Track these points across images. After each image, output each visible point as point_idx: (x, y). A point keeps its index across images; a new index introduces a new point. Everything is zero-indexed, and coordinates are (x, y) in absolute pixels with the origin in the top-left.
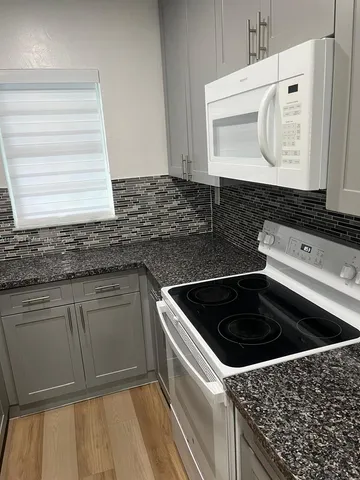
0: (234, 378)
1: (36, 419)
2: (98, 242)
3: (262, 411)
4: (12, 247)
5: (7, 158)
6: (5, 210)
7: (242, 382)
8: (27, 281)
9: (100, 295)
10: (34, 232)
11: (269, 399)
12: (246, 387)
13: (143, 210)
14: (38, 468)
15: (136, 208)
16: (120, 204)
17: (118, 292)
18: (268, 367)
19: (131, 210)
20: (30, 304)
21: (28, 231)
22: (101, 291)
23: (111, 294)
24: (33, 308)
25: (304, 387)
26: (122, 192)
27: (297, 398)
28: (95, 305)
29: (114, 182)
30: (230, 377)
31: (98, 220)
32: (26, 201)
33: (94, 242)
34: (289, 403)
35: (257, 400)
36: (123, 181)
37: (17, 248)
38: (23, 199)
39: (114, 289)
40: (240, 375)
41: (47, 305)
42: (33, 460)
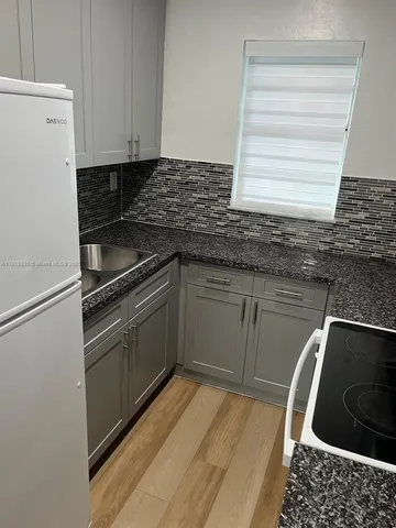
0: (308, 449)
1: (192, 386)
2: (306, 242)
3: (302, 501)
4: (222, 224)
5: (243, 135)
6: (226, 186)
7: (313, 459)
8: (214, 260)
9: (278, 299)
10: (246, 214)
11: (324, 497)
12: (311, 468)
13: (371, 220)
14: (171, 427)
15: (362, 215)
16: (344, 206)
17: (299, 303)
18: (361, 465)
19: (356, 216)
20: (213, 281)
21: (240, 212)
22: (282, 295)
23: (293, 301)
24: (214, 286)
25: (381, 513)
26: (351, 193)
27: (359, 518)
28: (272, 306)
29: (344, 179)
30: (303, 446)
31: (313, 218)
32: (248, 182)
33: (301, 241)
34: (343, 516)
35: (309, 487)
36: (356, 180)
37: (226, 226)
38: (246, 179)
39: (296, 298)
40: (317, 451)
41: (226, 288)
42: (171, 418)
